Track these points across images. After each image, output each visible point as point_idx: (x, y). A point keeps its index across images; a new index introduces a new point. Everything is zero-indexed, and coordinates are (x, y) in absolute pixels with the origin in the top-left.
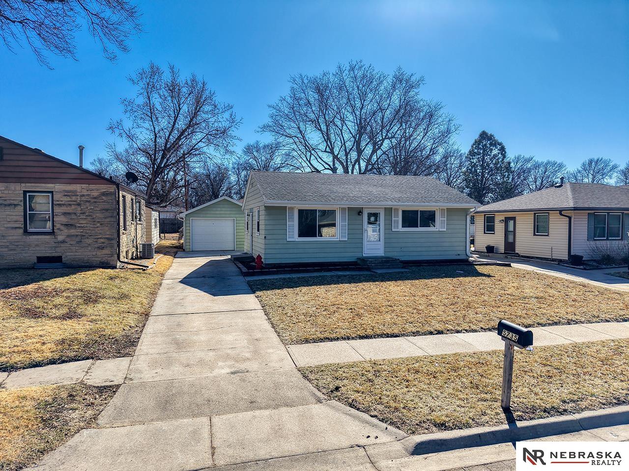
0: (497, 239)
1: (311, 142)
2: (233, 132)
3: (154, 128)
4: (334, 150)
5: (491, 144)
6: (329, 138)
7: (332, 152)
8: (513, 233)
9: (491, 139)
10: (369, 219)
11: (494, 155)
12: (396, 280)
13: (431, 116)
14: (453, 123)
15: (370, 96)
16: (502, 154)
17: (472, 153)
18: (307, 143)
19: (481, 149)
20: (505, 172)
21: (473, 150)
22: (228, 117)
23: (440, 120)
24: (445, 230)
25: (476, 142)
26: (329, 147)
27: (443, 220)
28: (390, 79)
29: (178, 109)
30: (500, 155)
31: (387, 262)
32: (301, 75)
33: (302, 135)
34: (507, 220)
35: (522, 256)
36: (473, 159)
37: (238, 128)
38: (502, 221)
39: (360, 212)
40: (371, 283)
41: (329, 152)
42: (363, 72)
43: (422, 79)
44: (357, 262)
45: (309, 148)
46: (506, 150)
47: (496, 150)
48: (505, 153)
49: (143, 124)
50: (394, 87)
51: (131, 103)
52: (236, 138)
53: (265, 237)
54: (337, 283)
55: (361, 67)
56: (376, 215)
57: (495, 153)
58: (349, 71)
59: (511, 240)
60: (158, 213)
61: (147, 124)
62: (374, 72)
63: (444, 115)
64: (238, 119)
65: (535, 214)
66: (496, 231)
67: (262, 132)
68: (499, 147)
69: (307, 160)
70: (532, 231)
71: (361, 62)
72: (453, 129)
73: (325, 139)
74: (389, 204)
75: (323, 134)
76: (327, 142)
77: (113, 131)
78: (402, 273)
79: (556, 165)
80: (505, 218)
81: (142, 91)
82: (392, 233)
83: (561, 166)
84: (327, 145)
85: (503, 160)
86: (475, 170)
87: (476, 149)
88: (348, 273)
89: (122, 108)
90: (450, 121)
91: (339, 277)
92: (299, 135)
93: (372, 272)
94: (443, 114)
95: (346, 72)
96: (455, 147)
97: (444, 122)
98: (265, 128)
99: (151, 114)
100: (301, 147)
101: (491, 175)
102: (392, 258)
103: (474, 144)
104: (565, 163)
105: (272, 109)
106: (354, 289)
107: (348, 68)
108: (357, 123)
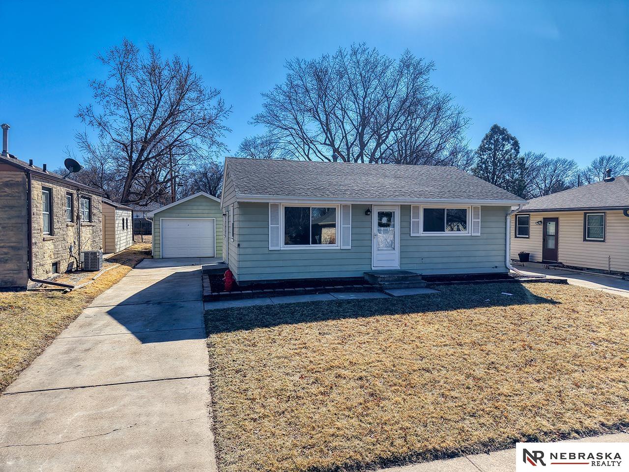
0: (533, 244)
1: (309, 135)
2: (222, 121)
3: (130, 116)
4: (335, 143)
5: (503, 139)
6: (328, 129)
7: (332, 144)
8: (554, 237)
9: (504, 133)
10: (380, 219)
11: (506, 151)
12: (423, 311)
13: (439, 109)
14: (462, 116)
15: (375, 83)
16: (515, 149)
17: (482, 149)
18: (305, 135)
19: (492, 144)
20: (518, 169)
21: (484, 145)
22: (216, 106)
23: (449, 112)
24: (479, 234)
25: (487, 136)
26: (329, 140)
27: (477, 222)
28: (397, 64)
29: (159, 96)
30: (513, 151)
31: (405, 279)
32: (298, 60)
33: (299, 127)
34: (545, 222)
35: (568, 267)
36: (483, 155)
37: (227, 116)
38: (540, 223)
39: (368, 211)
40: (388, 316)
41: (328, 145)
42: (366, 56)
43: (431, 65)
44: (363, 277)
45: (307, 141)
46: (520, 145)
47: (509, 145)
48: (519, 148)
49: (117, 111)
50: (401, 73)
51: (101, 86)
52: (225, 128)
53: (239, 245)
54: (337, 316)
55: (364, 51)
56: (389, 215)
57: (508, 148)
58: (351, 56)
59: (551, 245)
60: (131, 213)
61: (122, 111)
62: (379, 57)
63: (453, 108)
64: (227, 107)
65: (585, 214)
66: (531, 234)
67: (256, 124)
68: (512, 142)
69: (305, 154)
70: (581, 235)
71: (364, 44)
72: (462, 122)
73: (324, 129)
74: (406, 200)
75: (322, 124)
76: (326, 134)
77: (84, 119)
78: (428, 296)
79: (566, 164)
80: (544, 218)
81: (114, 72)
82: (411, 238)
83: (571, 164)
84: (327, 137)
85: (516, 155)
86: (486, 167)
87: (487, 144)
88: (352, 296)
89: (92, 92)
90: (459, 113)
91: (340, 303)
92: (296, 127)
93: (386, 293)
94: (451, 107)
95: (348, 56)
96: (464, 143)
97: (453, 115)
98: (259, 119)
99: (126, 99)
100: (298, 140)
101: (503, 172)
102: (411, 273)
103: (485, 139)
104: (576, 161)
105: (266, 98)
106: (363, 329)
107: (350, 52)
108: (360, 114)
